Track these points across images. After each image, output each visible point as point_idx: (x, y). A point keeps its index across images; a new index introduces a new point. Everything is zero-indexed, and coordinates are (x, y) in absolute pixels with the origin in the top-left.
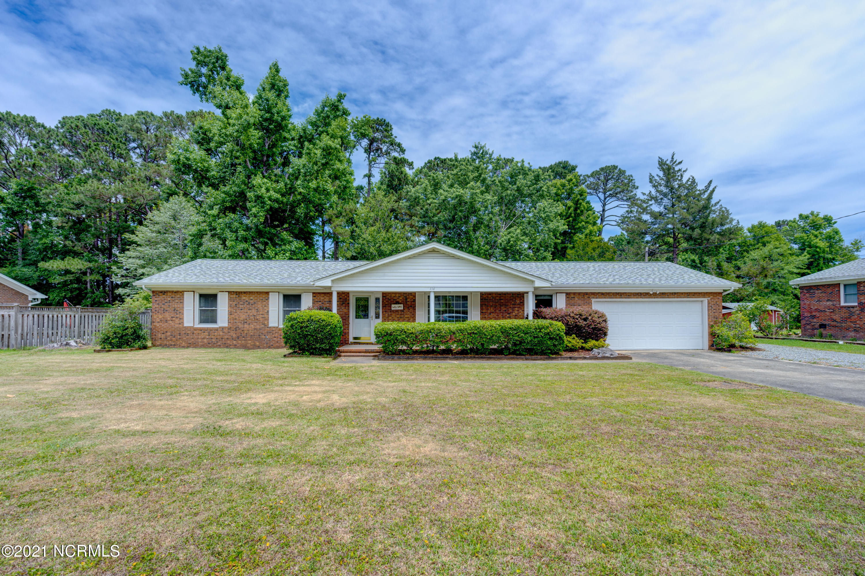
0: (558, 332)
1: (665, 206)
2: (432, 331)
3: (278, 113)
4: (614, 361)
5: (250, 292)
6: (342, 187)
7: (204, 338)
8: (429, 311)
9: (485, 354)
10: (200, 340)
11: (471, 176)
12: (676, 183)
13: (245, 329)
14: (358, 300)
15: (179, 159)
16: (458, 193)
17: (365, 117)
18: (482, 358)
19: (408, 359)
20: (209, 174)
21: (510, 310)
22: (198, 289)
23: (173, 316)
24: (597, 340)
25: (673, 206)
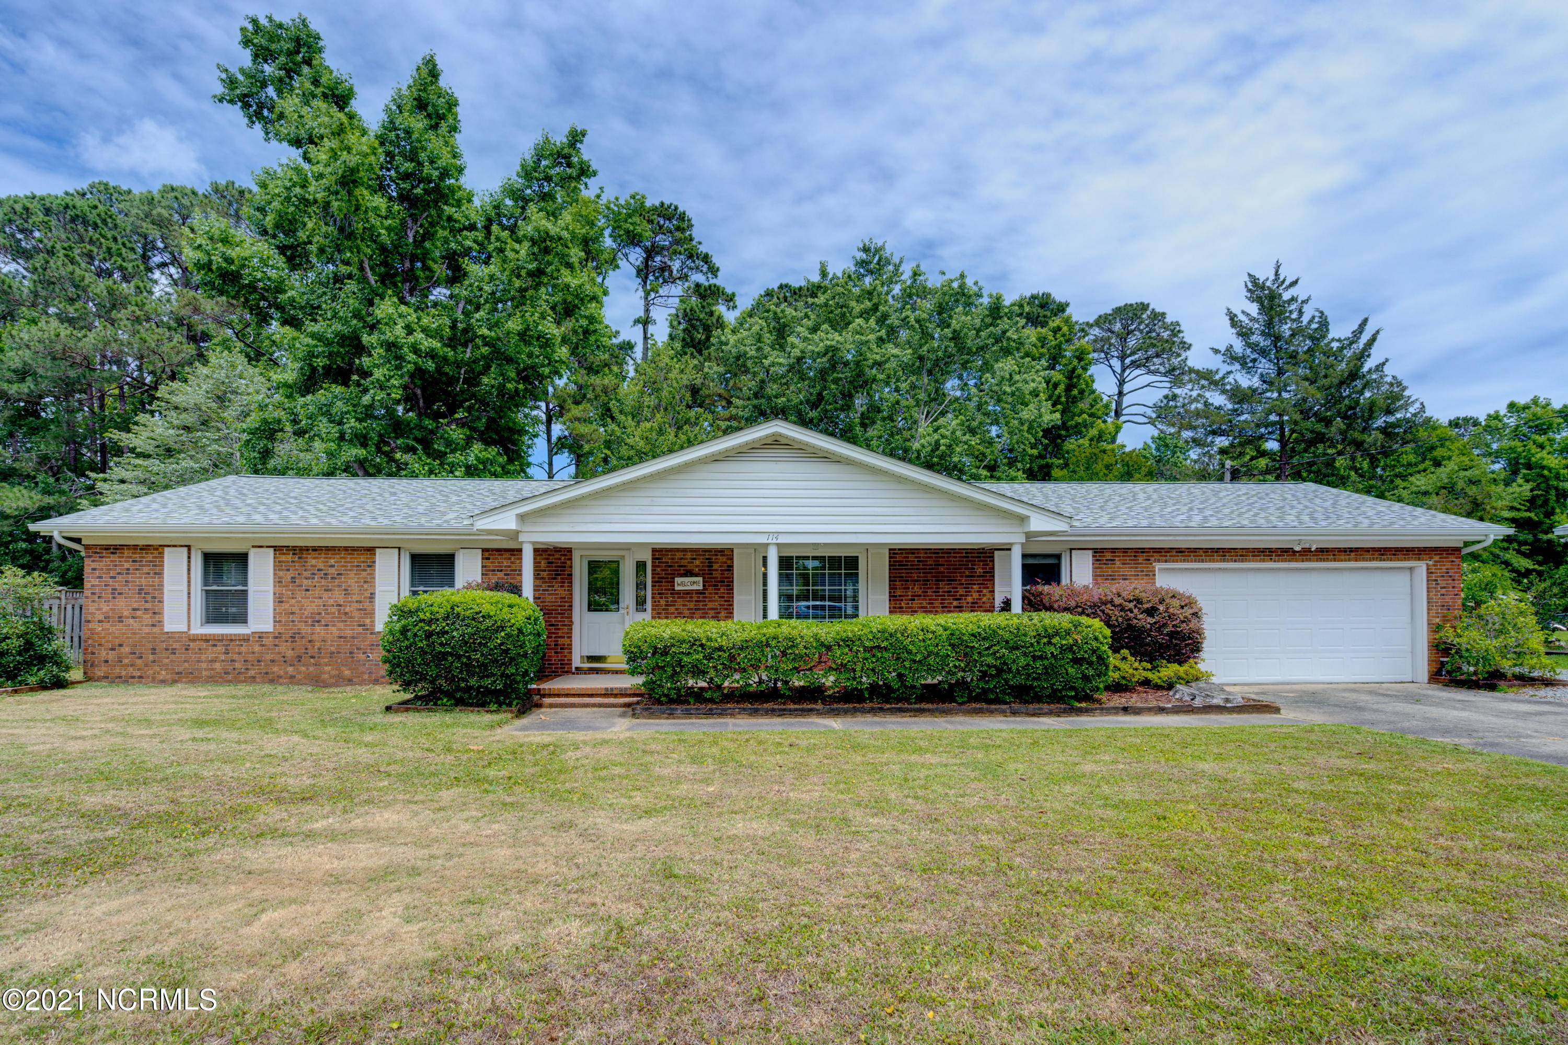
0: (1095, 644)
1: (1262, 375)
2: (773, 643)
3: (432, 162)
4: (1235, 716)
5: (329, 549)
6: (580, 330)
7: (213, 661)
8: (765, 593)
9: (907, 700)
10: (204, 665)
11: (857, 308)
12: (1286, 327)
13: (315, 637)
14: (594, 566)
15: (210, 262)
16: (829, 343)
17: (633, 197)
18: (901, 710)
19: (710, 714)
20: (282, 298)
21: (961, 591)
22: (197, 539)
23: (136, 605)
24: (1180, 663)
25: (1280, 372)
